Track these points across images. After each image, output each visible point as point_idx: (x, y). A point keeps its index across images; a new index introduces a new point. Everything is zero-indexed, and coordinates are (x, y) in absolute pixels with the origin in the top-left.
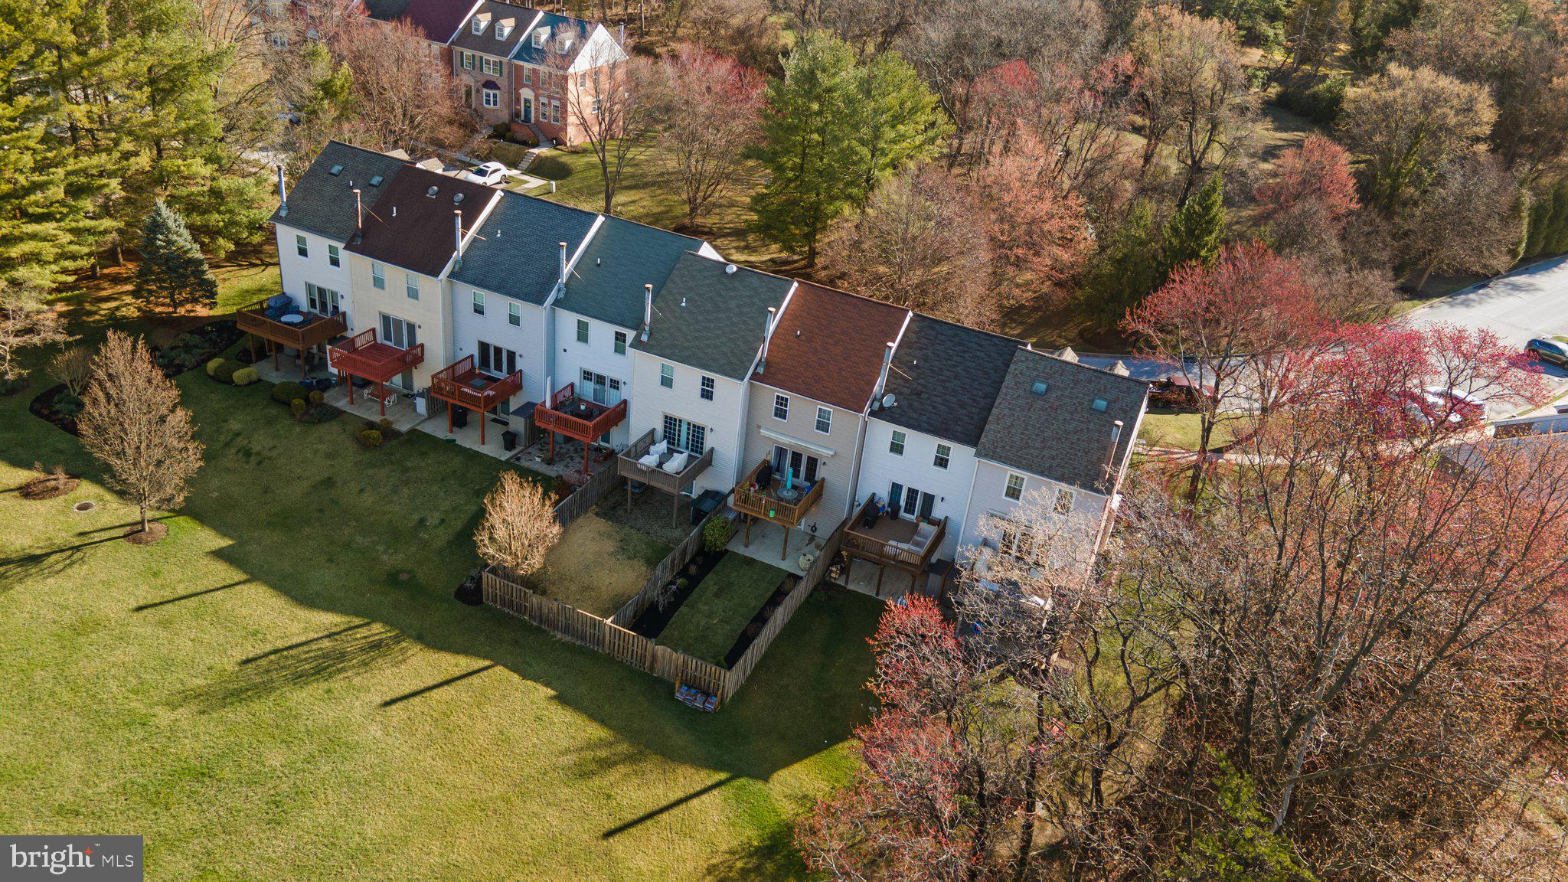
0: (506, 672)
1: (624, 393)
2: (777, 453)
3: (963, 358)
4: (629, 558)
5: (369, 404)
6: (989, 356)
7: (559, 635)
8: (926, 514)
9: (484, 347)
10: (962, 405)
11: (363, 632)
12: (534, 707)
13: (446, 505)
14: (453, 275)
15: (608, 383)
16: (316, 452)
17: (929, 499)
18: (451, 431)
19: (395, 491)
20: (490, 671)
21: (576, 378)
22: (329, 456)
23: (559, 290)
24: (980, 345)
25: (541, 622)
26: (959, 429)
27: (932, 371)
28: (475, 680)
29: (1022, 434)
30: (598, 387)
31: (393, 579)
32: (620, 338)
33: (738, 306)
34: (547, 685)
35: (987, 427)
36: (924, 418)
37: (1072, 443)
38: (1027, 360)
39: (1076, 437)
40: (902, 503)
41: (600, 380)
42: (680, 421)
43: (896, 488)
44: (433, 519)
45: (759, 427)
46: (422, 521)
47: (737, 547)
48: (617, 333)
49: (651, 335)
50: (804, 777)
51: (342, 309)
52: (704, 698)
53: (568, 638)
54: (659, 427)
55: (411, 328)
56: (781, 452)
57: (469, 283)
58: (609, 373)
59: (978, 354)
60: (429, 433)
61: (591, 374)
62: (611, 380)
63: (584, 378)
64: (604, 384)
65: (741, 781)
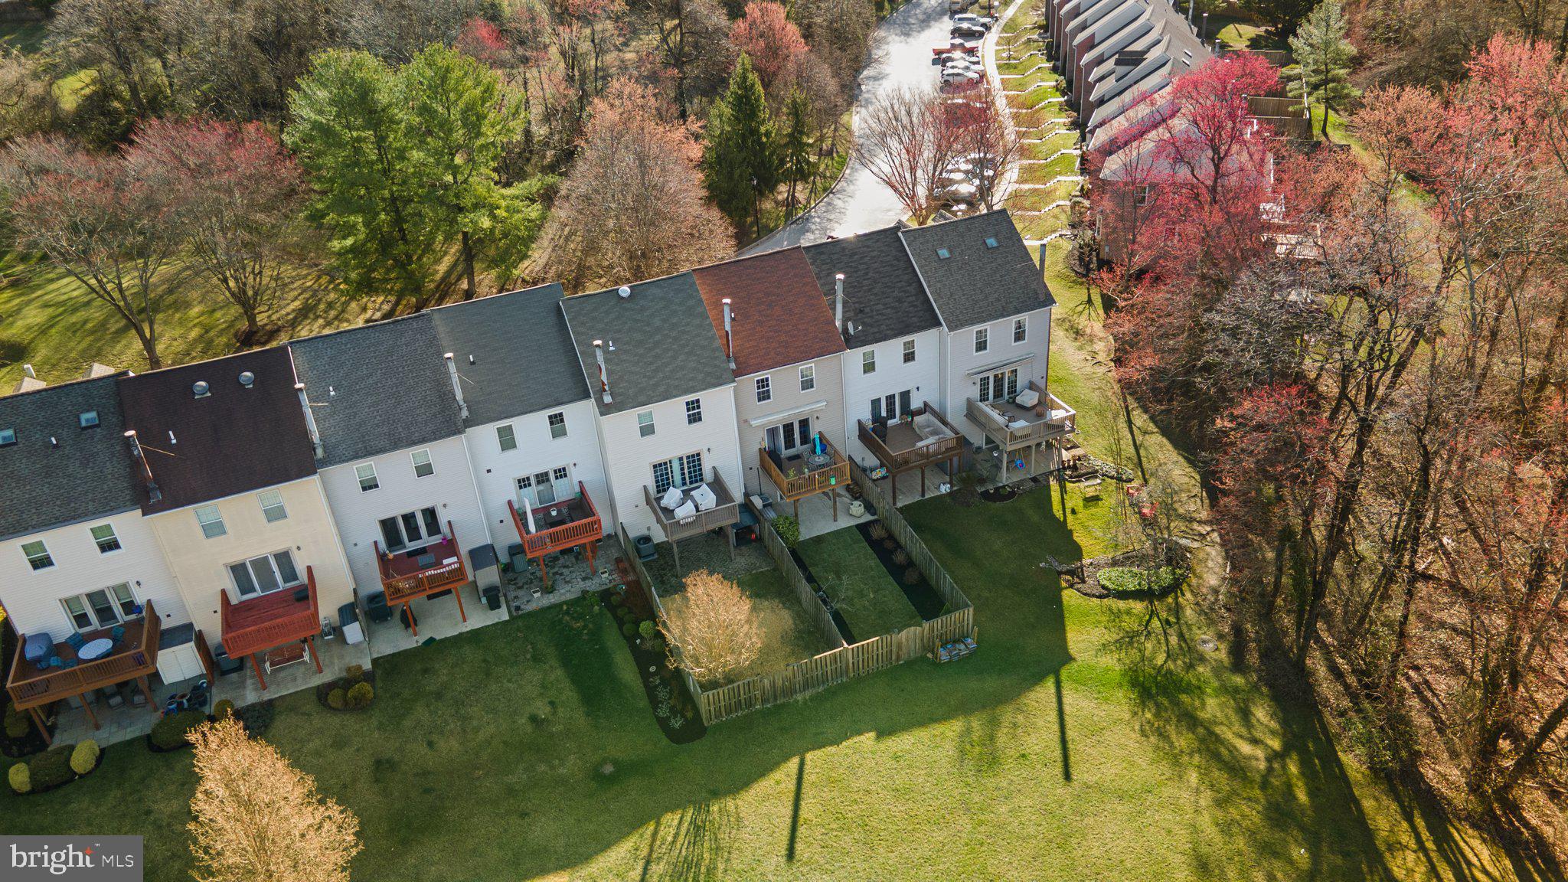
0: (819, 753)
1: (575, 476)
2: (769, 436)
3: (866, 263)
8: (907, 410)
9: (388, 525)
11: (668, 832)
12: (879, 753)
13: (530, 689)
14: (320, 463)
15: (552, 476)
17: (905, 396)
19: (462, 718)
20: (808, 763)
21: (512, 493)
22: (338, 745)
24: (869, 246)
25: (776, 698)
26: (915, 319)
28: (808, 778)
30: (541, 487)
31: (603, 778)
32: (557, 420)
33: (664, 321)
34: (860, 733)
35: (934, 306)
37: (1001, 281)
38: (915, 238)
39: (998, 276)
40: (884, 414)
41: (542, 478)
42: (670, 461)
43: (876, 403)
44: (540, 710)
45: (749, 420)
46: (534, 719)
48: (550, 417)
49: (611, 394)
51: (140, 598)
52: (963, 645)
53: (808, 694)
54: (650, 481)
55: (283, 558)
56: (772, 432)
57: (349, 460)
58: (549, 466)
60: (396, 651)
61: (528, 479)
62: (555, 471)
63: (521, 487)
64: (548, 480)
65: (1064, 673)
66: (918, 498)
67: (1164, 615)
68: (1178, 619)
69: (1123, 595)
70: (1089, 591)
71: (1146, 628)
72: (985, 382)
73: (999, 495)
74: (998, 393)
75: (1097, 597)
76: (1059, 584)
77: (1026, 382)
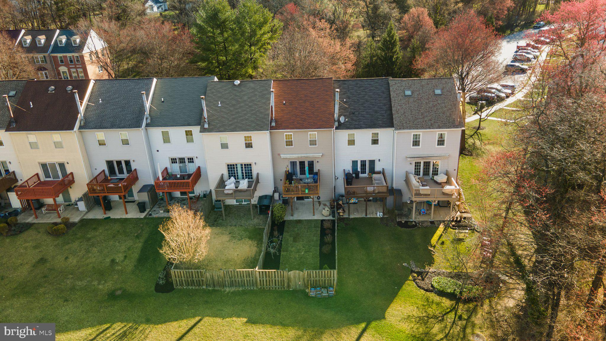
0: (211, 319)
1: (198, 163)
2: (291, 166)
3: (365, 92)
4: (240, 240)
5: (48, 215)
6: (376, 88)
7: (227, 289)
8: (372, 171)
9: (110, 164)
10: (376, 112)
11: (111, 331)
12: (239, 331)
13: (123, 248)
14: (81, 127)
15: (186, 161)
16: (26, 248)
17: (372, 162)
18: (105, 214)
19: (88, 251)
20: (202, 322)
21: (167, 164)
22: (36, 247)
23: (147, 119)
24: (370, 85)
25: (214, 286)
26: (380, 122)
27: (355, 102)
28: (196, 330)
29: (411, 114)
30: (181, 165)
31: (112, 296)
32: (189, 134)
33: (249, 98)
34: (239, 316)
35: (394, 117)
36: (362, 123)
37: (435, 111)
38: (396, 83)
39: (435, 108)
40: (359, 169)
41: (182, 160)
42: (236, 165)
43: (355, 163)
44: (119, 258)
45: (279, 155)
46: (113, 261)
47: (288, 218)
48: (186, 131)
49: (209, 124)
50: (400, 308)
51: (11, 170)
52: (326, 290)
53: (233, 289)
54: (226, 172)
55: (62, 165)
56: (293, 164)
57: (93, 129)
58: (186, 155)
59: (372, 88)
60: (93, 218)
61: (176, 159)
62: (188, 159)
63: (172, 163)
64: (185, 162)
65: (374, 324)
66: (363, 215)
67: (460, 312)
68: (469, 317)
69: (441, 293)
70: (422, 286)
71: (443, 316)
72: (417, 164)
73: (406, 225)
74: (426, 173)
75: (425, 290)
76: (408, 277)
77: (444, 171)
